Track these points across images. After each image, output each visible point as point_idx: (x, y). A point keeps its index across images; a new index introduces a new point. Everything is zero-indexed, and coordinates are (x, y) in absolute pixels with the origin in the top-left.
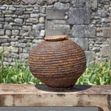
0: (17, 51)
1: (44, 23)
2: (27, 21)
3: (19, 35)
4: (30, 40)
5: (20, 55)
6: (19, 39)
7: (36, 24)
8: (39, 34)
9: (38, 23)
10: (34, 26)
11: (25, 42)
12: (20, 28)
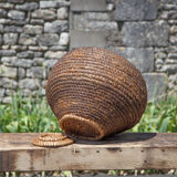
0: (14, 74)
1: (67, 19)
2: (34, 15)
3: (17, 44)
4: (40, 54)
5: (22, 82)
6: (18, 51)
7: (50, 21)
8: (57, 40)
9: (56, 18)
10: (47, 25)
11: (31, 57)
12: (19, 30)
